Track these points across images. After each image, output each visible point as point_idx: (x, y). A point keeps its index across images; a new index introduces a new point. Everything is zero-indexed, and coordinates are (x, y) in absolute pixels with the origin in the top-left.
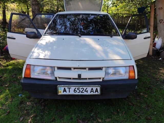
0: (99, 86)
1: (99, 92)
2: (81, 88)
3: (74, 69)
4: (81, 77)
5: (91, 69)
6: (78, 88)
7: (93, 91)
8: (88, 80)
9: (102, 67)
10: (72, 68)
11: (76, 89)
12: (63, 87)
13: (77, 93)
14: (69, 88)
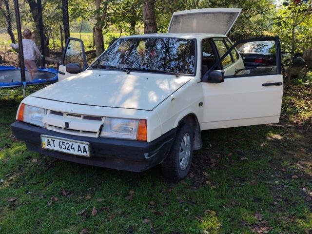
0: (88, 143)
1: (88, 152)
2: (66, 142)
3: (68, 114)
4: (68, 127)
5: (87, 117)
6: (63, 142)
7: (81, 150)
8: (81, 133)
9: (103, 117)
10: (64, 114)
11: (61, 144)
12: (46, 137)
13: (62, 150)
14: (53, 140)
